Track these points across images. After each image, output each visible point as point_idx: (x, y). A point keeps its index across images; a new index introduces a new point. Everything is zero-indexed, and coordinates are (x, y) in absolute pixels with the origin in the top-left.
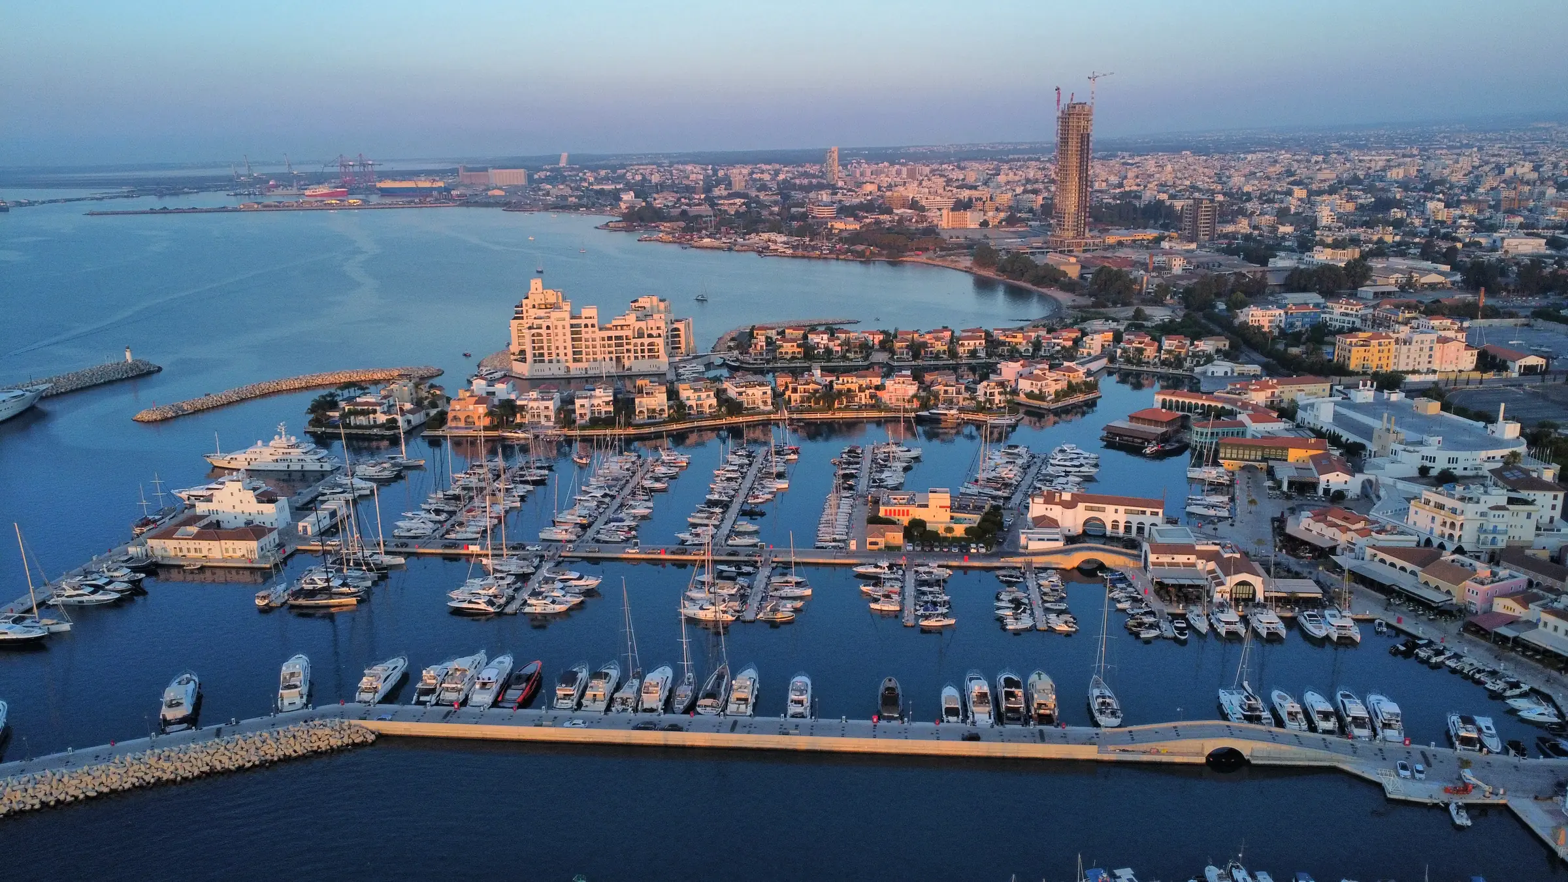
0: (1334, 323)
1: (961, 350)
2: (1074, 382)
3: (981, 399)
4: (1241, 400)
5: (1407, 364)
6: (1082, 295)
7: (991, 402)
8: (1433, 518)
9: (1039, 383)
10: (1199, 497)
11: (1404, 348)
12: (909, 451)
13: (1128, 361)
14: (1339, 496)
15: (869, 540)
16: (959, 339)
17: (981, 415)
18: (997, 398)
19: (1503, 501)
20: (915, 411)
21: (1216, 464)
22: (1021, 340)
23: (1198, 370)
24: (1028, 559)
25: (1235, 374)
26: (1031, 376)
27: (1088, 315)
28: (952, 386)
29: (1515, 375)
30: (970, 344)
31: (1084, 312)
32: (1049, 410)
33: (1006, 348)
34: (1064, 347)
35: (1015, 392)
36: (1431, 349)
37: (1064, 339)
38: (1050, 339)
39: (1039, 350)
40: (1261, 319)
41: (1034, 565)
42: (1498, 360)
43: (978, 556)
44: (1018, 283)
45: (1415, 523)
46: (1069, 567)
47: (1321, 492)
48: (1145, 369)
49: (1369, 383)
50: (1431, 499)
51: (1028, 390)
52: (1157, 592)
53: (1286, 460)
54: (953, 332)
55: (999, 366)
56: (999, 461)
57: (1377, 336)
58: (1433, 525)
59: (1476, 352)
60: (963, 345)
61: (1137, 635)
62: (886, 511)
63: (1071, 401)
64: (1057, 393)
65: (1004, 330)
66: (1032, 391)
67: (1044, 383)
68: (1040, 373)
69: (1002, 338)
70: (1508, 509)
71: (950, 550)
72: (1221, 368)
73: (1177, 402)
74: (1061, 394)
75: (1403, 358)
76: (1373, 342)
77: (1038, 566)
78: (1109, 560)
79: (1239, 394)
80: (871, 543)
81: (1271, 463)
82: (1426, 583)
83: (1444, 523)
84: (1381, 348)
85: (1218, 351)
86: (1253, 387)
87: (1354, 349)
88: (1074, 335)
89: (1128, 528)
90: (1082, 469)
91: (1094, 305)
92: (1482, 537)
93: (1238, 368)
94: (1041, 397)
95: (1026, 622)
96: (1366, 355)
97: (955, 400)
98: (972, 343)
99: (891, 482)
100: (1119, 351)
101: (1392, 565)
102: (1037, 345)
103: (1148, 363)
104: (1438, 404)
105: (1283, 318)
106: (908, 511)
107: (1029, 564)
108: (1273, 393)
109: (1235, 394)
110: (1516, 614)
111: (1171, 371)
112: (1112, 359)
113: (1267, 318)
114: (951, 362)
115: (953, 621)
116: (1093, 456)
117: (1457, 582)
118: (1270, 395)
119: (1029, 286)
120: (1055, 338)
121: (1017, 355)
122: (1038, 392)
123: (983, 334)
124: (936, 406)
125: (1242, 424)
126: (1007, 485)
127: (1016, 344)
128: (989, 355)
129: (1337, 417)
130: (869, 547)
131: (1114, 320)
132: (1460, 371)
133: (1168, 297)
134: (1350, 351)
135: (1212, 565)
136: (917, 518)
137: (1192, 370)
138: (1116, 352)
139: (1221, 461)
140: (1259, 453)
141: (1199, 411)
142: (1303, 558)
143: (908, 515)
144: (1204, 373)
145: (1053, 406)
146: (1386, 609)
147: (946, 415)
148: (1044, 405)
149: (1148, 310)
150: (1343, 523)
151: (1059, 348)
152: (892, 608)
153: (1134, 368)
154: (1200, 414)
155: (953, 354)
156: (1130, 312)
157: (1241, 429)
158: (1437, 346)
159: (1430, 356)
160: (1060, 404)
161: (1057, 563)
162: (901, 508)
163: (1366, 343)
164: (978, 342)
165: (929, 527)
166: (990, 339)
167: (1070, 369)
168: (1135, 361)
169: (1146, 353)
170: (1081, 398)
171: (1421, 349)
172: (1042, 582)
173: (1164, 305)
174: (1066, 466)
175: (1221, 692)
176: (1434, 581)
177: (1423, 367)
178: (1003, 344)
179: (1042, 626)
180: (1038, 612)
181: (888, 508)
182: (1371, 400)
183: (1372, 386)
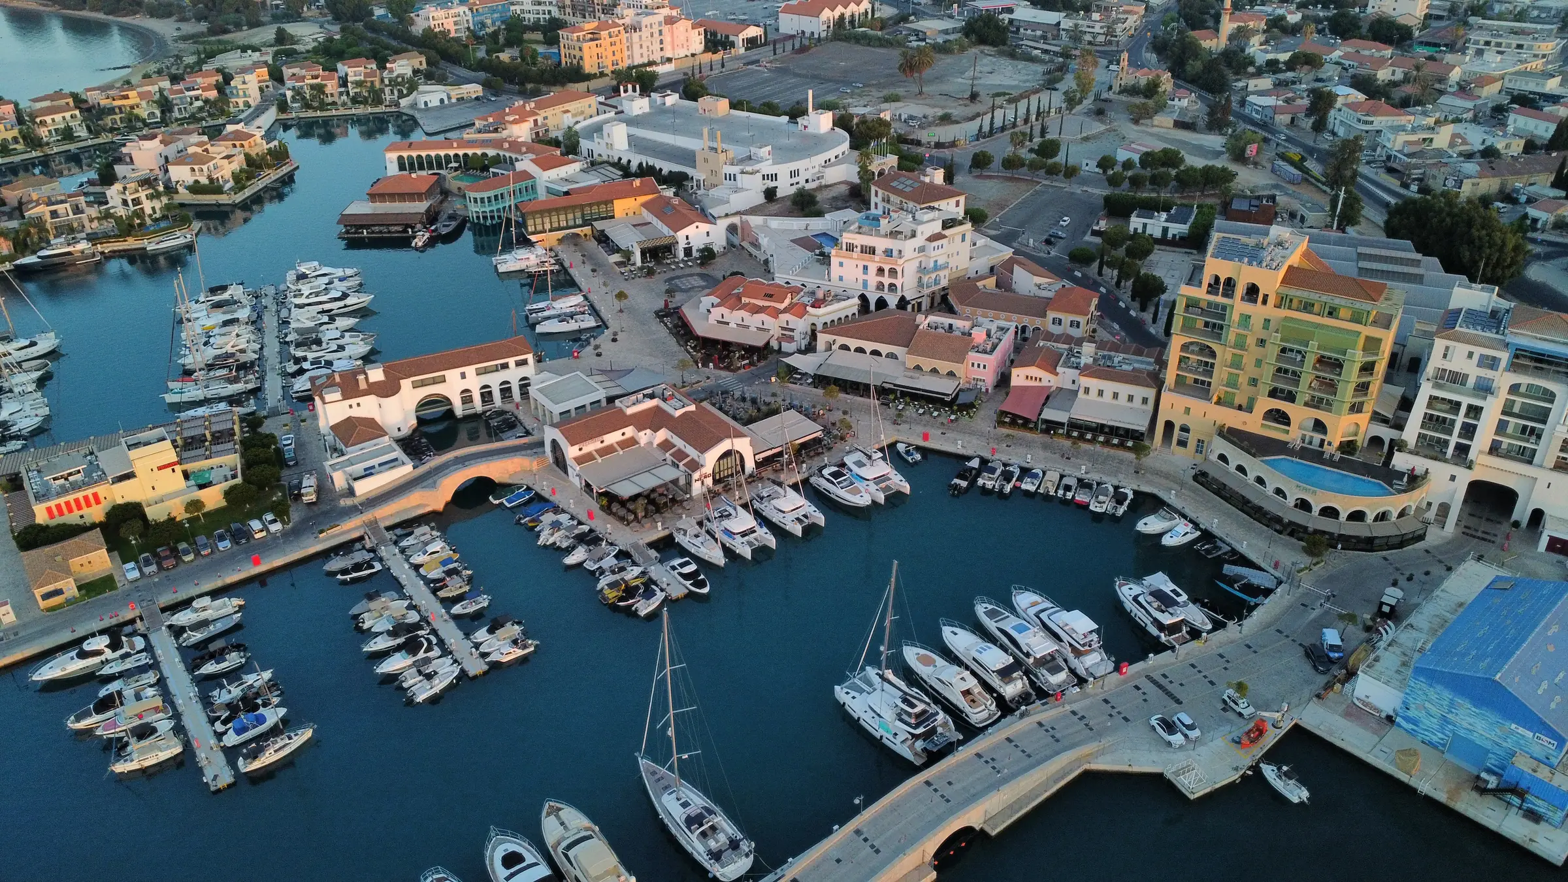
0: (527, 16)
1: (43, 132)
2: (253, 153)
3: (121, 212)
4: (505, 140)
5: (642, 55)
6: (183, 19)
7: (140, 214)
8: (865, 268)
9: (205, 168)
10: (541, 305)
11: (636, 36)
12: (33, 344)
13: (307, 106)
14: (708, 254)
15: (38, 593)
16: (33, 117)
17: (130, 240)
18: (147, 206)
19: (937, 227)
20: (10, 258)
21: (525, 242)
22: (137, 100)
23: (404, 102)
24: (368, 516)
25: (454, 100)
26: (183, 158)
27: (215, 47)
28: (62, 202)
29: (742, 51)
30: (58, 120)
31: (203, 43)
32: (234, 206)
33: (117, 117)
34: (206, 101)
35: (170, 189)
36: (660, 31)
37: (203, 87)
38: (181, 92)
39: (171, 110)
40: (444, 21)
41: (382, 525)
42: (719, 37)
43: (271, 544)
44: (81, 13)
45: (841, 278)
46: (439, 506)
47: (681, 254)
48: (334, 112)
49: (630, 87)
50: (856, 243)
51: (190, 180)
52: (607, 509)
53: (613, 217)
54: (16, 105)
55: (124, 150)
56: (209, 323)
57: (603, 26)
58: (865, 277)
59: (702, 30)
60: (43, 123)
61: (631, 613)
62: (49, 510)
63: (261, 185)
64: (236, 177)
65: (102, 89)
66: (197, 182)
67: (211, 164)
68: (199, 150)
69: (104, 103)
70: (945, 237)
71: (214, 549)
72: (432, 95)
73: (419, 157)
74: (244, 176)
75: (637, 50)
76: (604, 34)
77: (388, 523)
78: (497, 470)
79: (496, 130)
80: (46, 596)
81: (599, 225)
82: (918, 368)
83: (881, 271)
84: (612, 40)
85: (416, 72)
86: (511, 118)
87: (585, 46)
88: (213, 80)
89: (487, 396)
90: (349, 301)
91: (212, 32)
92: (925, 279)
93: (456, 92)
94: (214, 187)
95: (446, 673)
96: (599, 50)
97: (75, 225)
98: (58, 117)
99: (26, 423)
100: (289, 94)
101: (860, 350)
102: (165, 105)
103: (334, 103)
104: (724, 104)
105: (470, 17)
106: (95, 495)
107: (373, 525)
108: (536, 121)
109: (490, 132)
110: (1044, 383)
111: (370, 110)
112: (283, 107)
113: (451, 20)
114: (34, 154)
115: (306, 734)
116: (349, 272)
117: (960, 359)
118: (532, 125)
119: (101, 16)
120: (188, 89)
121: (140, 124)
122: (206, 182)
123: (70, 101)
124: (45, 242)
125: (526, 175)
126: (244, 367)
127: (132, 107)
128: (94, 132)
129: (633, 142)
130: (43, 604)
131: (255, 49)
132: (693, 55)
133: (305, 9)
134: (580, 49)
135: (663, 434)
136: (120, 501)
137: (397, 105)
138: (285, 95)
139: (533, 238)
140: (578, 214)
141: (454, 165)
142: (739, 368)
143: (98, 502)
144: (414, 106)
145: (239, 198)
146: (895, 423)
147: (69, 253)
148: (223, 199)
149: (292, 29)
150: (767, 304)
151: (199, 104)
152: (164, 755)
153: (319, 113)
154: (456, 169)
155: (33, 141)
156: (268, 33)
157: (529, 183)
158: (666, 29)
159: (661, 42)
160: (247, 193)
161: (418, 506)
162: (80, 495)
163: (594, 37)
164: (68, 115)
165: (154, 513)
166: (84, 106)
167: (239, 136)
168: (315, 104)
169: (328, 90)
170: (270, 176)
171: (652, 35)
172: (417, 559)
173: (304, 20)
174: (320, 303)
175: (840, 692)
176: (927, 363)
177: (656, 57)
178: (111, 111)
179: (476, 667)
180: (452, 635)
181: (52, 504)
182: (647, 110)
183: (634, 90)
